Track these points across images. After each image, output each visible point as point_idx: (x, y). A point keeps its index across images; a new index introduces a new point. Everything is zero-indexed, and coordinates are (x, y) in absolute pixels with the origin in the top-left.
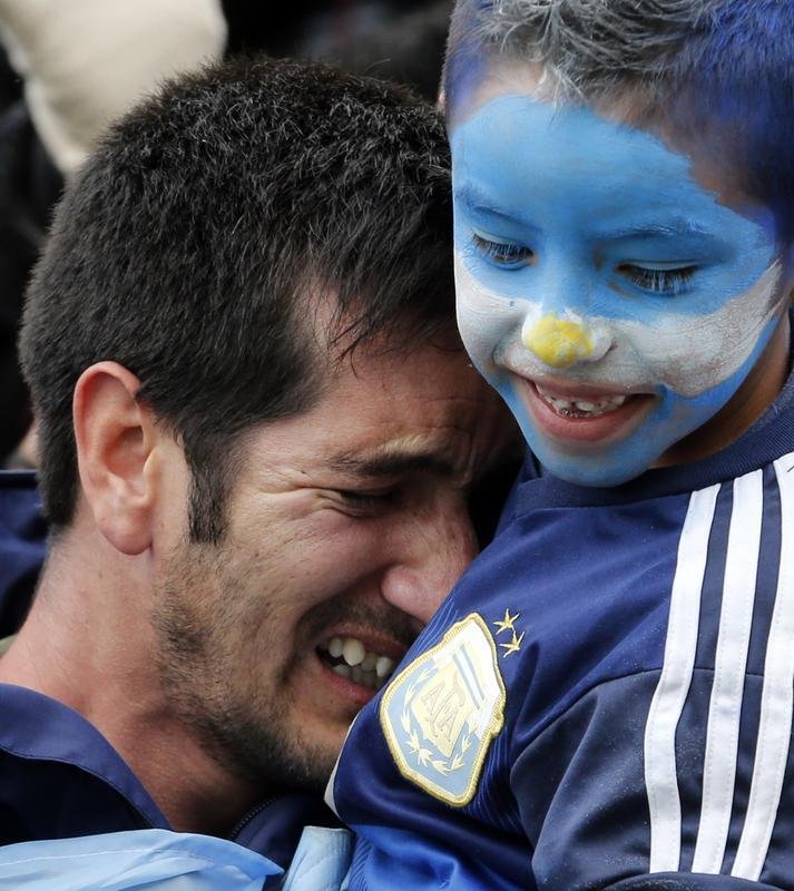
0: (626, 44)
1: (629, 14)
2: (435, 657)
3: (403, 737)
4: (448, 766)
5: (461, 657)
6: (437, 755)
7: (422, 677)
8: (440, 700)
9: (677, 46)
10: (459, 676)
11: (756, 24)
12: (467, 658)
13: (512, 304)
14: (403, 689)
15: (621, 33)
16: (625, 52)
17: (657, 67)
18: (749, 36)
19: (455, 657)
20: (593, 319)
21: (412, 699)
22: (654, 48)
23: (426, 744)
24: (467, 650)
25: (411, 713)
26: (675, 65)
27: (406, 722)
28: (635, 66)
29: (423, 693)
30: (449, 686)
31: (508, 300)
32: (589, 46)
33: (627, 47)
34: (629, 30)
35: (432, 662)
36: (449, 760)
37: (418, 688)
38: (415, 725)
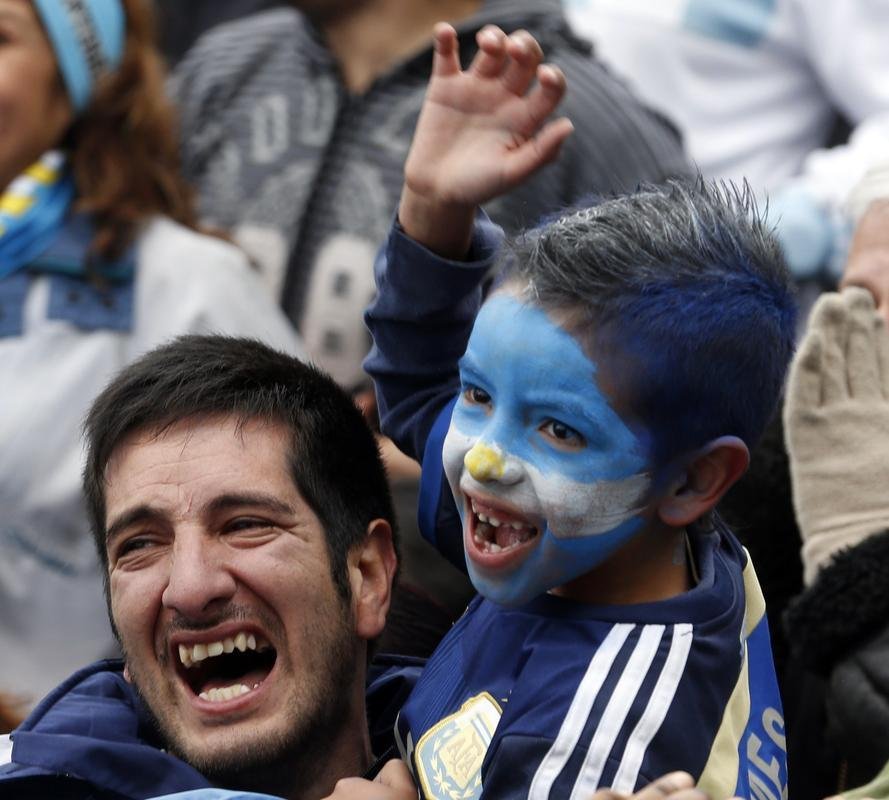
0: (580, 277)
1: (589, 261)
2: (457, 721)
3: (431, 773)
4: (461, 795)
5: (478, 723)
6: (454, 786)
7: (447, 734)
8: (462, 750)
9: (615, 294)
10: (477, 735)
11: (673, 303)
12: (483, 723)
13: (469, 440)
14: (432, 741)
15: (578, 269)
16: (578, 282)
17: (595, 300)
18: (667, 307)
19: (472, 722)
20: (510, 456)
21: (439, 749)
22: (598, 288)
23: (447, 779)
24: (483, 717)
25: (438, 757)
26: (607, 304)
27: (434, 764)
28: (581, 294)
29: (449, 744)
30: (469, 742)
31: (466, 438)
32: (554, 269)
33: (580, 280)
34: (586, 270)
35: (454, 724)
36: (462, 791)
37: (444, 741)
38: (441, 765)
